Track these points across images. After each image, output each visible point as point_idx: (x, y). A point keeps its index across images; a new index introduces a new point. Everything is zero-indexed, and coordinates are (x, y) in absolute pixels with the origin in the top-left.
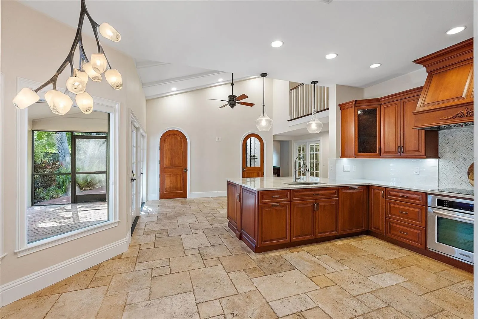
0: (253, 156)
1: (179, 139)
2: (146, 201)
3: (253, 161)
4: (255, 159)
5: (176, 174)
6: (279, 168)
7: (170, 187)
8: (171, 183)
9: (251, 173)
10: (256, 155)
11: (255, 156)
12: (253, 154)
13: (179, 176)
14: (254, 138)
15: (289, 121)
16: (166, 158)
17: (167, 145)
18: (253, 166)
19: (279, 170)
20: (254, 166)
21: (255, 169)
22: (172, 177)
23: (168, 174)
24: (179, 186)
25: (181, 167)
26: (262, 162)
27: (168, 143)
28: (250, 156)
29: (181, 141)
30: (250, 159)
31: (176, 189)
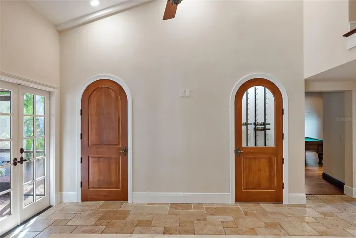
0: (261, 125)
1: (113, 94)
2: (54, 205)
3: (260, 134)
4: (264, 129)
5: (109, 158)
6: (322, 142)
7: (99, 181)
8: (100, 175)
9: (255, 159)
10: (267, 122)
11: (264, 124)
12: (260, 120)
13: (113, 161)
14: (263, 88)
15: (347, 35)
16: (92, 130)
17: (94, 107)
18: (260, 144)
19: (322, 145)
20: (263, 146)
21: (265, 151)
22: (101, 163)
23: (95, 158)
24: (113, 179)
25: (116, 145)
26: (279, 136)
27: (95, 104)
28: (255, 124)
29: (117, 99)
30: (256, 130)
31: (109, 184)
